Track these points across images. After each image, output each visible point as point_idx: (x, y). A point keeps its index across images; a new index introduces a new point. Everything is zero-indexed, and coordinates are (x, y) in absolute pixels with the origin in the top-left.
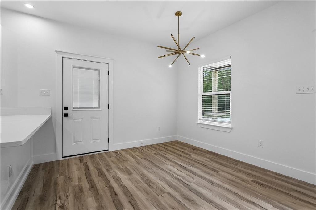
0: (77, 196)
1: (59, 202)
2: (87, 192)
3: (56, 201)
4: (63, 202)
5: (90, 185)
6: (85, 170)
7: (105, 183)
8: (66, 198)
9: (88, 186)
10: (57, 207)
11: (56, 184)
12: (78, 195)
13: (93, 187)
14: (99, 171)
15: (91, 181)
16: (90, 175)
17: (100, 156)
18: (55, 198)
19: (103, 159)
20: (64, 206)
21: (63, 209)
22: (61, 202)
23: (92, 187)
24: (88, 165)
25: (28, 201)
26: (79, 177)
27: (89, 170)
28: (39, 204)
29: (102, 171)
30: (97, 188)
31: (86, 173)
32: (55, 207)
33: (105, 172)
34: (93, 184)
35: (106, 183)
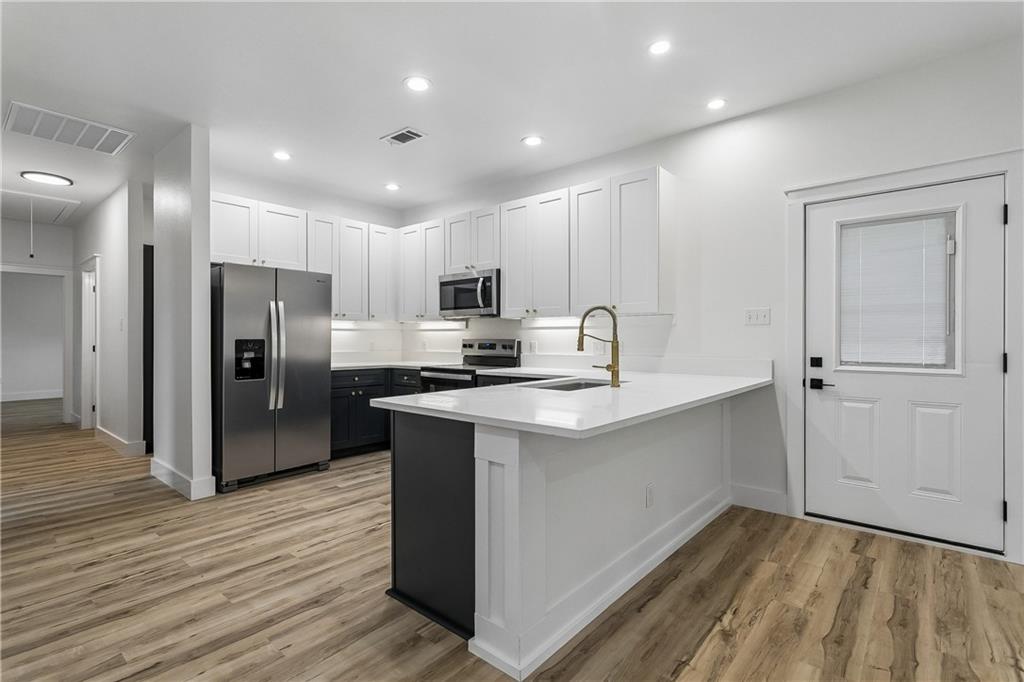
0: (778, 637)
1: (726, 619)
2: (813, 645)
3: (724, 613)
4: (734, 626)
5: (836, 633)
6: (852, 582)
7: (892, 659)
8: (747, 621)
9: (825, 629)
10: (717, 628)
11: (747, 574)
12: (781, 635)
13: (839, 642)
14: (900, 608)
15: (846, 620)
16: (858, 603)
17: (946, 561)
18: (725, 607)
19: (952, 574)
20: (732, 636)
21: (724, 640)
22: (731, 621)
23: (836, 642)
24: (874, 570)
25: (676, 577)
26: (819, 590)
27: (865, 585)
28: (690, 595)
29: (915, 613)
30: (850, 655)
31: (845, 591)
32: (714, 625)
33: (922, 624)
34: (847, 634)
35: (895, 660)
